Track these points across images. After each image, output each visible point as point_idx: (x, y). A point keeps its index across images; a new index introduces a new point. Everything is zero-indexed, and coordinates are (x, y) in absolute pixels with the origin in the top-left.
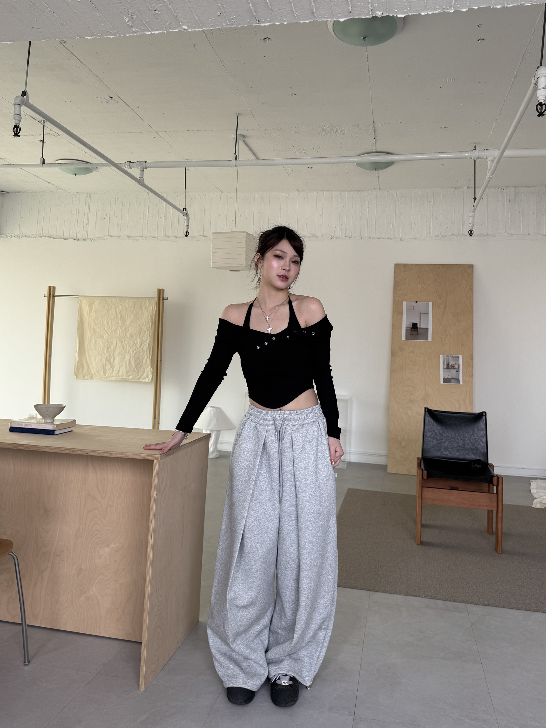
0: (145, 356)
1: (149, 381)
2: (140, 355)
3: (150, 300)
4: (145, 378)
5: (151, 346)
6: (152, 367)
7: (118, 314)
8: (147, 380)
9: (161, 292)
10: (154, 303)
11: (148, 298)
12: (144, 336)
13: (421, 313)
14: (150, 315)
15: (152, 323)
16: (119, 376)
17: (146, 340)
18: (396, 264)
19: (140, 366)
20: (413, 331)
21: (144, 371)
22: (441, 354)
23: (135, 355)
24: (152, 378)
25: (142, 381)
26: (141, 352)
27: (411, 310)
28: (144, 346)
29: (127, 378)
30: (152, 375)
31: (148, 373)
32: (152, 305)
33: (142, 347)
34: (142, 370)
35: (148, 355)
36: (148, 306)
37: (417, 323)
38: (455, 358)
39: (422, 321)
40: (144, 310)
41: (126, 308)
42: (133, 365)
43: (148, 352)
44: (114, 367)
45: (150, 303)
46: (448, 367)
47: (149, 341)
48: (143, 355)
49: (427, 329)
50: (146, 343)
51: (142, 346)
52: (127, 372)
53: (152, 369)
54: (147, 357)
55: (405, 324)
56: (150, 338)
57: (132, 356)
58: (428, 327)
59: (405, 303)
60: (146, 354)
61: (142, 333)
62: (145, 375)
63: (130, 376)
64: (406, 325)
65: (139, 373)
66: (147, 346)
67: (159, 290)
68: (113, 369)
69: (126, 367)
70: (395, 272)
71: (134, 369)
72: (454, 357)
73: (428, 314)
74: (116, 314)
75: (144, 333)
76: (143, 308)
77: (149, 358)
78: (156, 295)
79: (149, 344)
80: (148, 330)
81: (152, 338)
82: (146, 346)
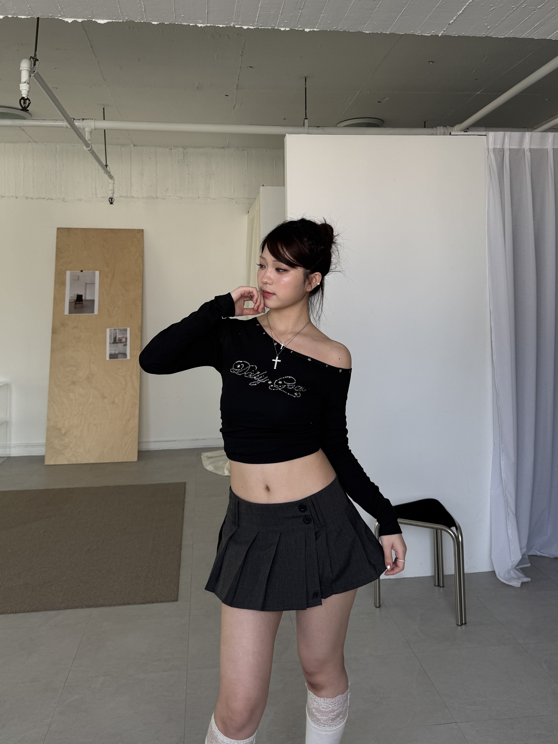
13: (86, 284)
18: (58, 229)
20: (78, 303)
22: (108, 328)
27: (76, 280)
37: (81, 296)
38: (123, 331)
39: (88, 292)
46: (115, 341)
49: (93, 301)
55: (69, 295)
58: (94, 298)
59: (68, 273)
64: (70, 297)
70: (57, 238)
72: (121, 330)
73: (94, 284)
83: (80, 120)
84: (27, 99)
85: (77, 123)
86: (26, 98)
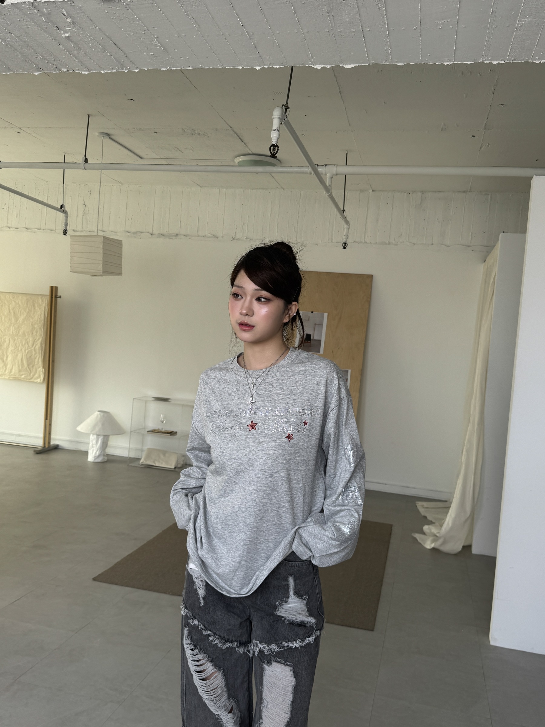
0: (37, 356)
1: (41, 382)
2: (32, 355)
3: (43, 298)
4: (37, 378)
5: (43, 346)
6: (44, 367)
7: (11, 311)
8: (39, 380)
9: (54, 290)
10: (47, 301)
11: (41, 295)
12: (36, 334)
13: (315, 324)
14: (43, 313)
15: (44, 321)
16: (12, 375)
17: (38, 339)
19: (32, 365)
21: (36, 371)
23: (27, 354)
24: (44, 379)
25: (34, 381)
26: (33, 351)
27: (307, 320)
28: (36, 345)
29: (19, 377)
30: (44, 375)
31: (40, 373)
32: (45, 303)
33: (34, 347)
34: (34, 370)
35: (40, 355)
36: (40, 303)
37: (311, 335)
39: (316, 332)
40: (37, 308)
41: (19, 305)
42: (25, 365)
43: (40, 352)
44: (7, 365)
45: (42, 301)
47: (42, 340)
48: (35, 354)
49: (320, 341)
50: (38, 342)
51: (35, 345)
52: (20, 371)
53: (44, 369)
54: (39, 357)
56: (42, 338)
57: (25, 355)
58: (321, 338)
60: (38, 354)
61: (34, 332)
62: (37, 375)
63: (22, 375)
65: (31, 372)
66: (40, 346)
67: (52, 288)
68: (6, 367)
69: (19, 366)
71: (26, 368)
73: (323, 325)
74: (9, 310)
75: (37, 332)
76: (36, 305)
77: (41, 357)
78: (48, 292)
79: (41, 344)
80: (40, 329)
81: (44, 338)
82: (38, 345)
83: (323, 166)
84: (277, 146)
85: (320, 169)
86: (275, 145)
